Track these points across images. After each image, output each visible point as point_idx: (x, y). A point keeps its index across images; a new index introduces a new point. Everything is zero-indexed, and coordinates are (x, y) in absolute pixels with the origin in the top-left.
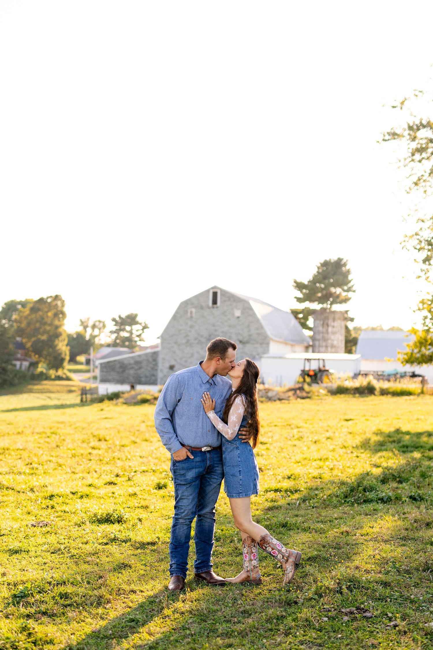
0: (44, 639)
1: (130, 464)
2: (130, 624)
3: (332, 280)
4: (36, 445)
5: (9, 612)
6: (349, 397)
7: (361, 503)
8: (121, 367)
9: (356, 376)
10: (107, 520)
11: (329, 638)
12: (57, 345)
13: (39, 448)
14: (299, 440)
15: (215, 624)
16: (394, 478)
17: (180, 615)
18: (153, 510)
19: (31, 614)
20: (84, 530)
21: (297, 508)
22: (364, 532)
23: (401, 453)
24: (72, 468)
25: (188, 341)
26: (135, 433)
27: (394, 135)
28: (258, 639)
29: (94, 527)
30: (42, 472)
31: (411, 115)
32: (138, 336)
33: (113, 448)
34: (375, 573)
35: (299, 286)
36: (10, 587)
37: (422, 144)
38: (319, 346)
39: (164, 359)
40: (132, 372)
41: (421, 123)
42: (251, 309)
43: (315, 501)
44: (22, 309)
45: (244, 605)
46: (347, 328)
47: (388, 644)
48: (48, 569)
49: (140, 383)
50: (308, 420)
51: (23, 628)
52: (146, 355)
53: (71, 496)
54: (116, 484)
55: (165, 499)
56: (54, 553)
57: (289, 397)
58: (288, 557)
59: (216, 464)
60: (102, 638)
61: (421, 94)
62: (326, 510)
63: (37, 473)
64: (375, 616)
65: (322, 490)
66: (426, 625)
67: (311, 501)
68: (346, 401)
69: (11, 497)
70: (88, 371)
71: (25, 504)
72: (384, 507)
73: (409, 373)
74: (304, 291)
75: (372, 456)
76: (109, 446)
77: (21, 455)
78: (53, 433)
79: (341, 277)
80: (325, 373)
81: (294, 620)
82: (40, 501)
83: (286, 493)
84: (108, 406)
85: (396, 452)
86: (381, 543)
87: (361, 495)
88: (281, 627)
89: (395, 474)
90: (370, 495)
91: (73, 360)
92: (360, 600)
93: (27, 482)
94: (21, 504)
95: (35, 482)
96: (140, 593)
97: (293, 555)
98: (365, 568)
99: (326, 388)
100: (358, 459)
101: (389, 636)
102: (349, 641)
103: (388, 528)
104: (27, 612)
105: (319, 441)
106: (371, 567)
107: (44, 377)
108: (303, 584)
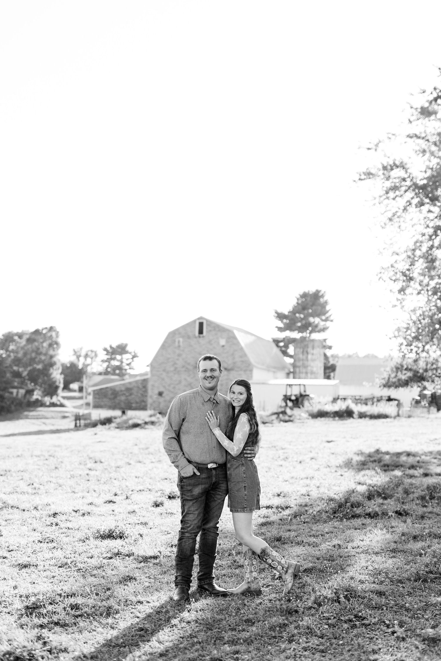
0: (59, 648)
1: (127, 484)
2: (140, 633)
3: (310, 311)
4: (36, 467)
5: (23, 623)
6: (329, 420)
7: (349, 519)
8: (112, 394)
9: (335, 400)
10: (110, 536)
11: (331, 644)
12: (51, 374)
13: (39, 469)
14: (285, 461)
15: (221, 632)
16: (379, 495)
17: (187, 624)
18: (152, 527)
19: (44, 625)
20: (88, 545)
21: (289, 523)
22: (355, 544)
23: (383, 472)
24: (72, 488)
25: (176, 368)
26: (128, 455)
27: (369, 174)
28: (263, 646)
29: (98, 542)
30: (44, 491)
31: (385, 156)
32: (128, 365)
33: (109, 469)
34: (369, 583)
35: (280, 316)
36: (23, 598)
37: (395, 183)
38: (300, 373)
39: (153, 386)
40: (123, 398)
41: (394, 164)
42: (235, 338)
43: (305, 516)
44: (19, 340)
45: (247, 614)
46: (325, 355)
47: (388, 650)
48: (57, 582)
49: (131, 408)
50: (291, 442)
51: (38, 637)
52: (136, 382)
53: (74, 514)
54: (115, 502)
55: (163, 516)
56: (61, 567)
57: (272, 420)
58: (288, 568)
59: (221, 481)
60: (114, 647)
61: (394, 137)
62: (316, 525)
63: (40, 493)
64: (373, 624)
65: (311, 506)
66: (423, 631)
67: (302, 517)
68: (326, 424)
69: (16, 515)
70: (81, 398)
71: (30, 522)
72: (372, 521)
73: (385, 397)
74: (285, 321)
75: (356, 475)
76: (105, 467)
77: (22, 476)
78: (50, 456)
79: (319, 308)
80: (306, 397)
81: (296, 628)
82: (44, 519)
83: (278, 510)
84: (101, 431)
85: (379, 471)
86: (373, 555)
87: (348, 510)
88: (284, 634)
89: (380, 491)
90: (358, 511)
91: (66, 387)
92: (357, 608)
93: (31, 501)
94: (26, 522)
95: (37, 501)
96: (147, 604)
97: (293, 566)
98: (359, 579)
99: (307, 411)
100: (342, 477)
101: (389, 642)
102: (350, 647)
103: (378, 541)
104: (40, 622)
105: (304, 461)
106: (365, 578)
107: (39, 404)
108: (302, 594)
